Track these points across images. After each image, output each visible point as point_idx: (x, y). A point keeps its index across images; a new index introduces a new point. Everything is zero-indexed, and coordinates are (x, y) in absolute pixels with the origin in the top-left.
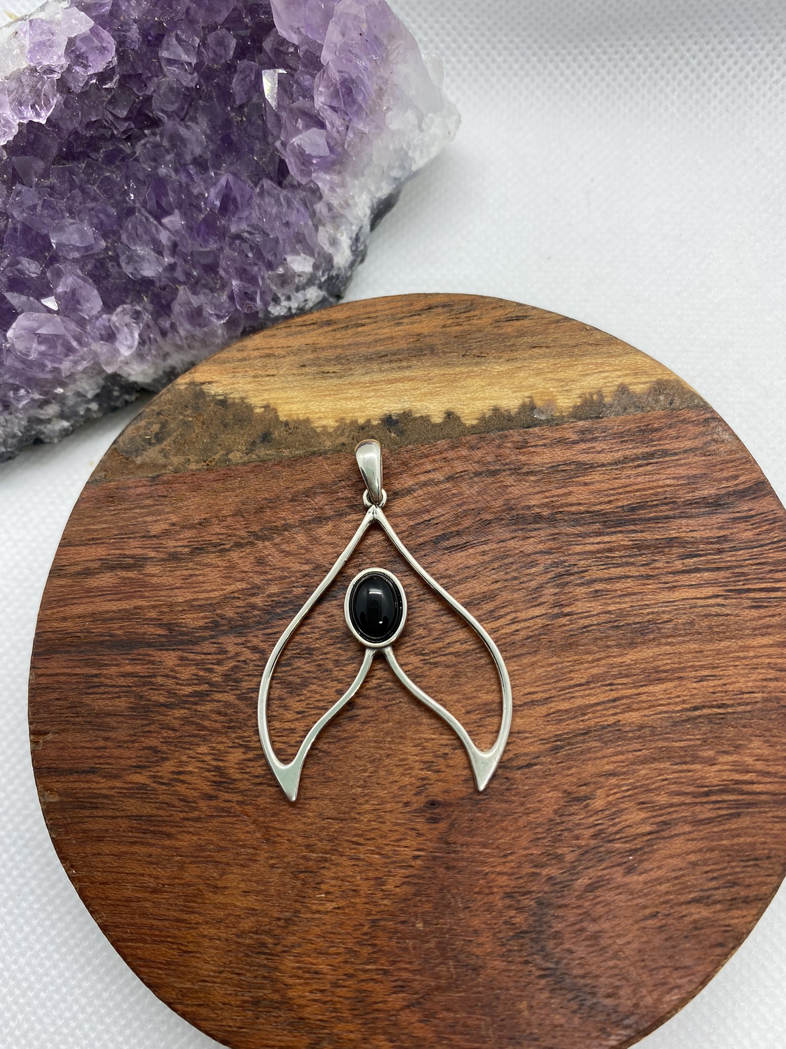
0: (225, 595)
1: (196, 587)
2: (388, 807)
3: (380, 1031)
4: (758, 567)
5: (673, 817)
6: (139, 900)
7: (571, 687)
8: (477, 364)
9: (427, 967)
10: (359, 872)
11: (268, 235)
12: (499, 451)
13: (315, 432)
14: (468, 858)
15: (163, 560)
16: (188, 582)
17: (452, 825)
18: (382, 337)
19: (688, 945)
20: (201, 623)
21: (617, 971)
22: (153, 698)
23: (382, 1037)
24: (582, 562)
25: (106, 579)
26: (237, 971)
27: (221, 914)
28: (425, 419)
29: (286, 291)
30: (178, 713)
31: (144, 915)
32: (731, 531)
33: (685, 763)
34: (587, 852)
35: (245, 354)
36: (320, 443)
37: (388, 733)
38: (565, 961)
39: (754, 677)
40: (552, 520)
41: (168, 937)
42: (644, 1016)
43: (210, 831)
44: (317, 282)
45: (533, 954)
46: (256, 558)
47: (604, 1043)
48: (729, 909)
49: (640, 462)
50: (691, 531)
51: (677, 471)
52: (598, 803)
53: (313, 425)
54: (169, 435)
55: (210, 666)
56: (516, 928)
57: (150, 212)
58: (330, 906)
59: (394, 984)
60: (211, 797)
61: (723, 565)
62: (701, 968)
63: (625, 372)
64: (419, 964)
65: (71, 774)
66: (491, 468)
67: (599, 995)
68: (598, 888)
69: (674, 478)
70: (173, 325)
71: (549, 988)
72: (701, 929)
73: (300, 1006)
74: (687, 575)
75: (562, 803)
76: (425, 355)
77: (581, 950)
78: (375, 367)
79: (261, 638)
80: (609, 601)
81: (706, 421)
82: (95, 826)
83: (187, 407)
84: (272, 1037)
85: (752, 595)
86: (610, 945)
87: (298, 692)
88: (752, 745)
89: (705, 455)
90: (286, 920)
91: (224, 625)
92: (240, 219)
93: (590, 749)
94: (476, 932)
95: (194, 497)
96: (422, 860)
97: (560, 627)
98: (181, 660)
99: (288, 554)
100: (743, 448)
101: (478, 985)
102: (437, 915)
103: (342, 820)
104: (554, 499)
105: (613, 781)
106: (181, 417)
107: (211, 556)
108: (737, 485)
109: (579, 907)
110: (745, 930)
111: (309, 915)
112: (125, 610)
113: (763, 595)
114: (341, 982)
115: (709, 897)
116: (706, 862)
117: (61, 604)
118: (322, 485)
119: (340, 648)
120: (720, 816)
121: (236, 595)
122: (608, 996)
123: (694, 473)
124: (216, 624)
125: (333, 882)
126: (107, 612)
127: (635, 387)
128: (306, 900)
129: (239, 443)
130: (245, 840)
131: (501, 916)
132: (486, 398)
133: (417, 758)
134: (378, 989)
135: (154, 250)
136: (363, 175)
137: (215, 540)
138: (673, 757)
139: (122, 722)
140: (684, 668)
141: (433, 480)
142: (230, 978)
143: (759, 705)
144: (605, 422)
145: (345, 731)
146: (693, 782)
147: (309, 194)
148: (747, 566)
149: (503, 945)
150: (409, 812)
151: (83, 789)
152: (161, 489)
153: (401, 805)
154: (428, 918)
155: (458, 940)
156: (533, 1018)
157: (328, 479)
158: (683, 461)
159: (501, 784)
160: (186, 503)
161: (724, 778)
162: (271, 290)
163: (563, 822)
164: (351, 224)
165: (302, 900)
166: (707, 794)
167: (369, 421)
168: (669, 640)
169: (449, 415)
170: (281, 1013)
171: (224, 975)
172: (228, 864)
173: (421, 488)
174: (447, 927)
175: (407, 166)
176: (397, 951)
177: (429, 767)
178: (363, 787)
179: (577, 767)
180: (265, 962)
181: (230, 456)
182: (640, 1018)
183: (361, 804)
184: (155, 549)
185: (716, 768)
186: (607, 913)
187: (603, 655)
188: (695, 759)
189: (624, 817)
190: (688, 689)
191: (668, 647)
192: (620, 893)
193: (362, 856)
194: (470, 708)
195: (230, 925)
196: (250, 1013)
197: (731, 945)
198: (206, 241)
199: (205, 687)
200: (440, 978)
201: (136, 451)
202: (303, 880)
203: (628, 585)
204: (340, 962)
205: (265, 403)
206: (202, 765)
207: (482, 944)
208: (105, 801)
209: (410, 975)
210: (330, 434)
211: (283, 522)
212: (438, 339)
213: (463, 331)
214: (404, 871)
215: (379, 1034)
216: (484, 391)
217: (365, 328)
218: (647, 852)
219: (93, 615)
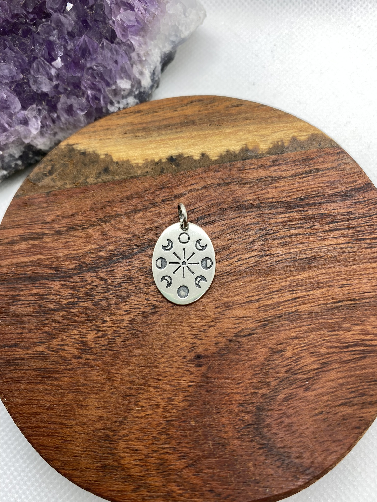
0: (85, 251)
1: (70, 248)
2: (174, 359)
3: (172, 481)
4: (370, 227)
5: (329, 360)
6: (40, 414)
7: (271, 293)
8: (217, 128)
9: (197, 445)
10: (159, 395)
11: (106, 68)
12: (229, 173)
13: (132, 166)
14: (218, 385)
15: (53, 234)
16: (66, 245)
17: (209, 368)
18: (167, 117)
19: (340, 429)
20: (73, 266)
21: (302, 444)
22: (48, 306)
23: (173, 484)
24: (275, 228)
25: (24, 245)
26: (94, 450)
27: (85, 420)
28: (190, 158)
29: (117, 99)
30: (61, 313)
31: (43, 421)
32: (354, 209)
33: (335, 331)
34: (283, 380)
35: (95, 129)
36: (135, 172)
37: (173, 320)
38: (273, 440)
39: (370, 284)
40: (259, 207)
41: (56, 433)
42: (317, 468)
43: (78, 375)
44: (133, 94)
45: (255, 436)
46: (102, 232)
47: (296, 484)
48: (362, 408)
49: (304, 175)
50: (333, 210)
51: (324, 179)
52: (289, 354)
53: (131, 163)
54: (56, 171)
55: (78, 288)
56: (245, 423)
57: (45, 59)
58: (143, 414)
59: (179, 455)
60: (79, 357)
61: (351, 226)
62: (347, 441)
63: (294, 130)
64: (193, 444)
65: (4, 347)
66: (226, 181)
67: (292, 457)
68: (289, 399)
69: (323, 183)
70: (58, 117)
71: (264, 455)
72: (347, 419)
73: (127, 468)
74: (332, 232)
75: (268, 354)
76: (189, 125)
77: (281, 434)
78: (163, 132)
79: (105, 273)
80: (291, 247)
81: (338, 153)
82: (17, 375)
83: (65, 156)
84: (113, 486)
85: (366, 241)
86: (297, 430)
87: (125, 300)
88: (371, 320)
89: (338, 171)
90: (121, 422)
91: (85, 267)
92: (92, 59)
93: (283, 325)
94: (223, 425)
95: (69, 202)
96: (194, 388)
97: (264, 261)
98: (62, 286)
99: (119, 229)
100: (358, 167)
101: (225, 454)
102: (202, 417)
103: (149, 367)
104: (259, 196)
105: (296, 341)
106: (62, 162)
107: (78, 231)
108: (356, 185)
109: (280, 410)
110: (371, 419)
111: (132, 419)
112: (33, 261)
113: (373, 241)
114: (150, 455)
115: (350, 402)
116: (348, 383)
118: (136, 193)
119: (147, 277)
120: (355, 358)
121: (91, 251)
122: (297, 458)
123: (333, 180)
124: (81, 267)
125: (145, 401)
126: (24, 262)
127: (300, 137)
128: (131, 411)
129: (92, 174)
130: (97, 380)
131: (237, 416)
132: (222, 146)
133: (190, 333)
134: (171, 458)
135: (48, 78)
136: (156, 39)
137: (80, 223)
138: (328, 328)
139: (31, 319)
140: (332, 280)
141: (195, 189)
142: (90, 454)
143: (373, 299)
144: (285, 156)
145: (150, 320)
146: (339, 341)
147: (128, 48)
148: (363, 226)
149: (239, 432)
150: (186, 362)
151: (11, 355)
152: (52, 199)
153: (181, 358)
154: (197, 419)
155: (214, 430)
156: (256, 471)
157: (140, 190)
158: (327, 174)
159: (235, 345)
160: (64, 205)
161: (356, 338)
162: (109, 98)
164: (150, 65)
165: (128, 411)
166: (347, 347)
167: (161, 160)
168: (323, 266)
169: (203, 155)
170: (118, 473)
171: (87, 453)
172: (88, 393)
173: (189, 193)
174: (208, 423)
175: (178, 35)
176: (180, 437)
177: (196, 337)
178: (160, 349)
179: (276, 335)
180: (109, 445)
181: (88, 180)
182: (315, 469)
183: (160, 358)
184: (48, 229)
185: (352, 333)
186: (295, 412)
187: (288, 275)
188: (340, 329)
189: (303, 361)
190: (335, 291)
191: (323, 270)
192: (302, 402)
193: (161, 386)
194: (217, 306)
195: (90, 425)
196: (101, 473)
197: (364, 428)
198: (75, 72)
199: (75, 300)
200: (204, 451)
201: (39, 180)
202: (129, 400)
203: (300, 239)
204: (149, 444)
205: (106, 153)
206: (74, 341)
207: (227, 432)
208: (22, 361)
209: (188, 450)
210: (140, 167)
211: (116, 213)
212: (196, 117)
213: (209, 113)
214: (183, 393)
215: (171, 482)
216: (221, 143)
217: (158, 114)
218: (316, 379)
219: (16, 264)
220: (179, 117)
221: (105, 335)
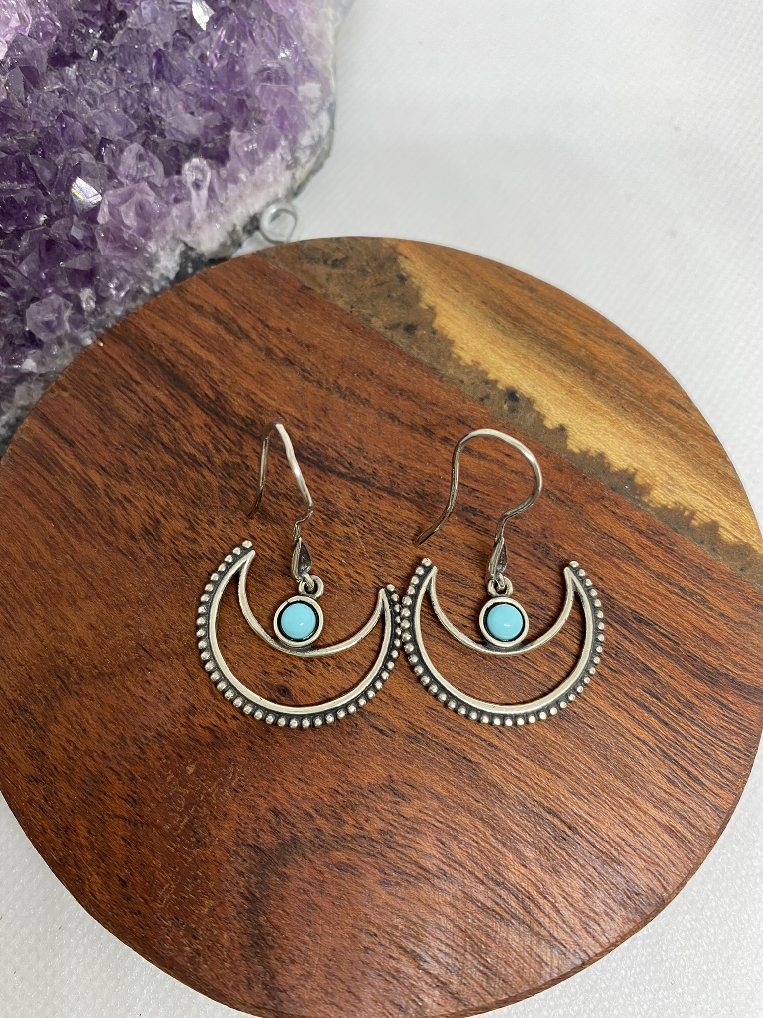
0: (278, 409)
1: (263, 386)
2: (250, 662)
3: (88, 816)
4: (700, 752)
6: (14, 561)
8: (618, 411)
9: (166, 804)
10: (184, 689)
13: (450, 355)
14: (272, 755)
15: (259, 347)
16: (262, 378)
18: (563, 332)
20: (243, 413)
22: (162, 434)
23: (85, 823)
25: (208, 326)
26: (32, 675)
27: (60, 624)
28: (540, 416)
30: (168, 459)
32: (702, 705)
33: (504, 844)
34: (365, 838)
36: (446, 366)
38: (271, 901)
39: (619, 831)
43: (110, 560)
45: (252, 873)
46: (324, 404)
48: (433, 988)
49: (677, 591)
50: (671, 677)
51: (700, 623)
52: (408, 810)
53: (453, 349)
54: (345, 268)
55: (221, 448)
56: (258, 841)
58: (139, 692)
59: (130, 793)
60: (133, 538)
61: (673, 724)
63: (725, 515)
64: (162, 798)
65: (55, 432)
68: (347, 871)
69: (693, 626)
71: (240, 909)
72: (397, 980)
73: (50, 742)
74: (636, 706)
75: (380, 782)
76: (584, 372)
77: (291, 906)
78: (538, 349)
79: (275, 461)
82: (36, 482)
83: (375, 260)
85: (675, 768)
86: (316, 923)
87: (265, 522)
88: (569, 881)
89: (733, 631)
90: (100, 673)
91: (257, 429)
93: (440, 763)
94: (226, 814)
95: (321, 324)
96: (238, 725)
98: (206, 425)
99: (350, 421)
101: (190, 855)
102: (210, 774)
105: (435, 804)
106: (364, 264)
107: (294, 375)
108: (739, 675)
109: (320, 872)
111: (119, 685)
112: (201, 358)
113: (685, 777)
114: (95, 754)
117: (161, 314)
118: (419, 395)
119: (323, 519)
120: (493, 910)
121: (285, 415)
123: (714, 637)
124: (253, 423)
125: (159, 679)
126: (187, 347)
127: (725, 533)
128: (128, 673)
129: (387, 316)
130: (127, 589)
131: (256, 822)
132: (600, 441)
134: (116, 785)
137: (308, 366)
138: (499, 831)
139: (123, 430)
140: (569, 772)
141: (505, 464)
142: (23, 675)
144: (677, 538)
145: (272, 579)
146: (496, 864)
148: (691, 742)
149: (238, 845)
150: (262, 680)
151: (54, 450)
152: (303, 300)
153: (261, 669)
154: (201, 771)
155: (207, 808)
156: (207, 919)
157: (428, 396)
158: (712, 620)
160: (311, 323)
161: (523, 884)
163: (367, 798)
165: (125, 669)
166: (498, 883)
167: (496, 382)
169: (562, 429)
170: (32, 734)
171: (20, 668)
172: (98, 595)
173: (491, 461)
174: (209, 790)
176: (156, 771)
179: (417, 767)
180: (57, 688)
181: (373, 319)
183: (233, 641)
184: (261, 335)
185: (525, 871)
186: (337, 897)
188: (514, 849)
189: (417, 839)
190: (559, 791)
193: (198, 680)
195: (59, 638)
196: (12, 712)
199: (203, 459)
200: (168, 822)
201: (311, 259)
202: (140, 656)
204: (108, 740)
205: (432, 304)
206: (149, 509)
207: (222, 828)
208: (59, 472)
209: (148, 798)
210: (459, 366)
211: (367, 397)
212: (604, 369)
213: (628, 380)
214: (217, 719)
215: (85, 818)
216: (604, 435)
217: (555, 316)
218: (410, 883)
219: (174, 340)
220: (580, 346)
221: (195, 541)
